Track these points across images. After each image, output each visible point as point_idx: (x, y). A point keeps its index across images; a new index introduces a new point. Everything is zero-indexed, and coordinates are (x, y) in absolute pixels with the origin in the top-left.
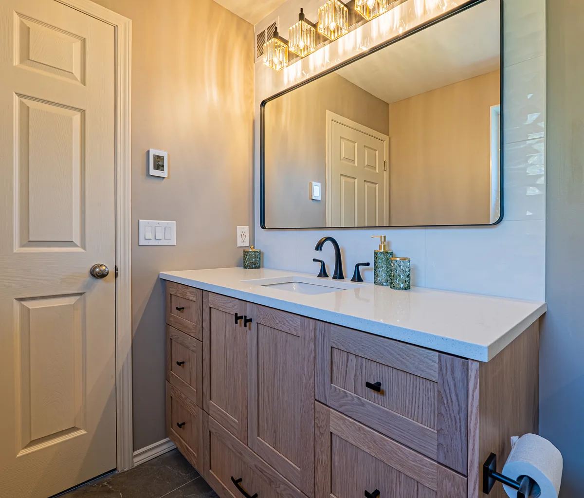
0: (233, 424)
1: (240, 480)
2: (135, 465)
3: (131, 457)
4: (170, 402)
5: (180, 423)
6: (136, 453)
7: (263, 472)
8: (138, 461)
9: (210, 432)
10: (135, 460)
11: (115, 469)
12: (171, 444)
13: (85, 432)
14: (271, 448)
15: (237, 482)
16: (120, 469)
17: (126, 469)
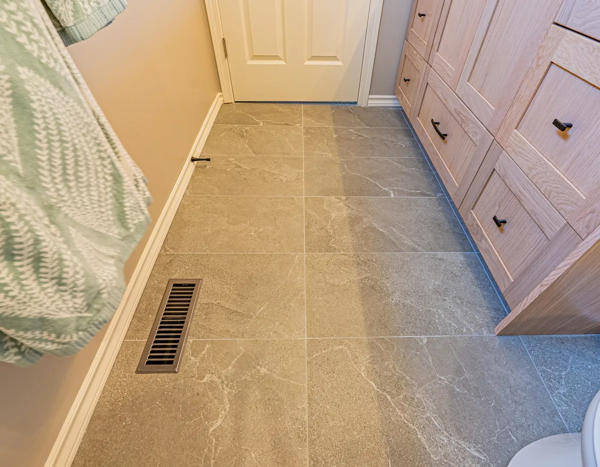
0: (450, 73)
1: (438, 123)
2: (369, 105)
3: (367, 98)
4: (404, 59)
5: (406, 79)
6: (371, 96)
7: (459, 114)
8: (372, 103)
9: (427, 84)
10: (370, 102)
11: (356, 103)
12: (396, 102)
13: (342, 64)
14: (477, 91)
15: (435, 124)
16: (359, 103)
17: (363, 106)
